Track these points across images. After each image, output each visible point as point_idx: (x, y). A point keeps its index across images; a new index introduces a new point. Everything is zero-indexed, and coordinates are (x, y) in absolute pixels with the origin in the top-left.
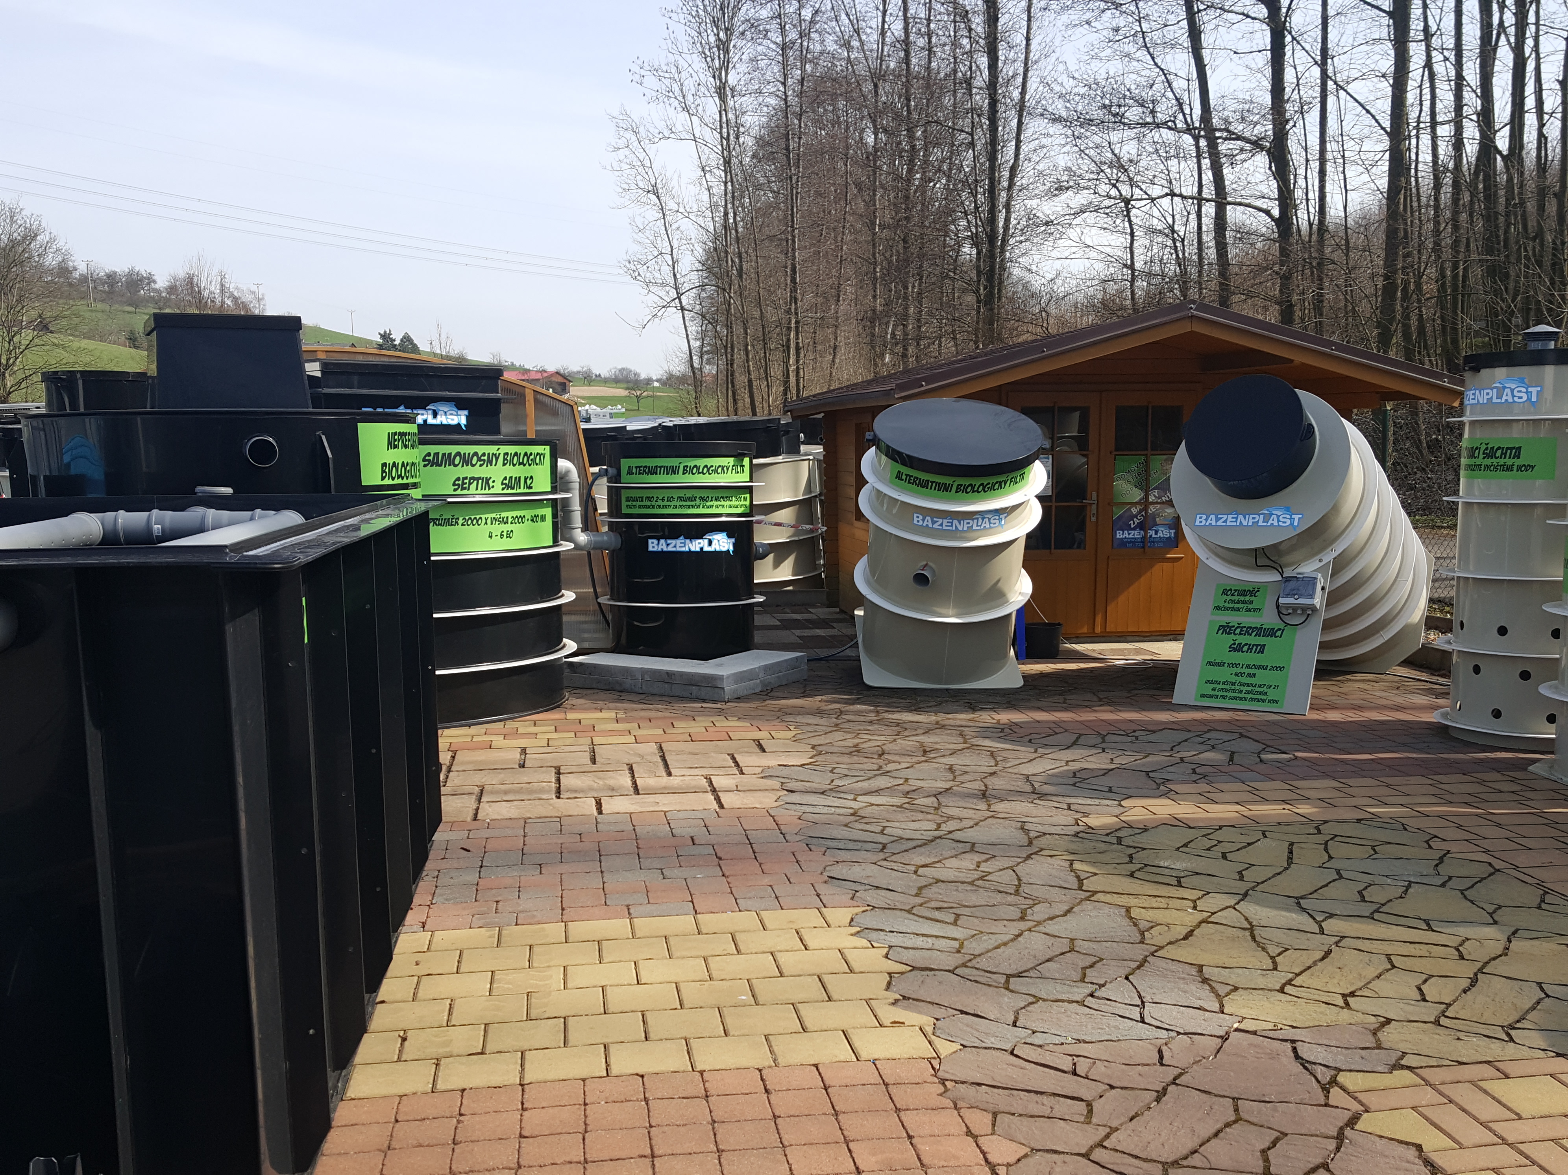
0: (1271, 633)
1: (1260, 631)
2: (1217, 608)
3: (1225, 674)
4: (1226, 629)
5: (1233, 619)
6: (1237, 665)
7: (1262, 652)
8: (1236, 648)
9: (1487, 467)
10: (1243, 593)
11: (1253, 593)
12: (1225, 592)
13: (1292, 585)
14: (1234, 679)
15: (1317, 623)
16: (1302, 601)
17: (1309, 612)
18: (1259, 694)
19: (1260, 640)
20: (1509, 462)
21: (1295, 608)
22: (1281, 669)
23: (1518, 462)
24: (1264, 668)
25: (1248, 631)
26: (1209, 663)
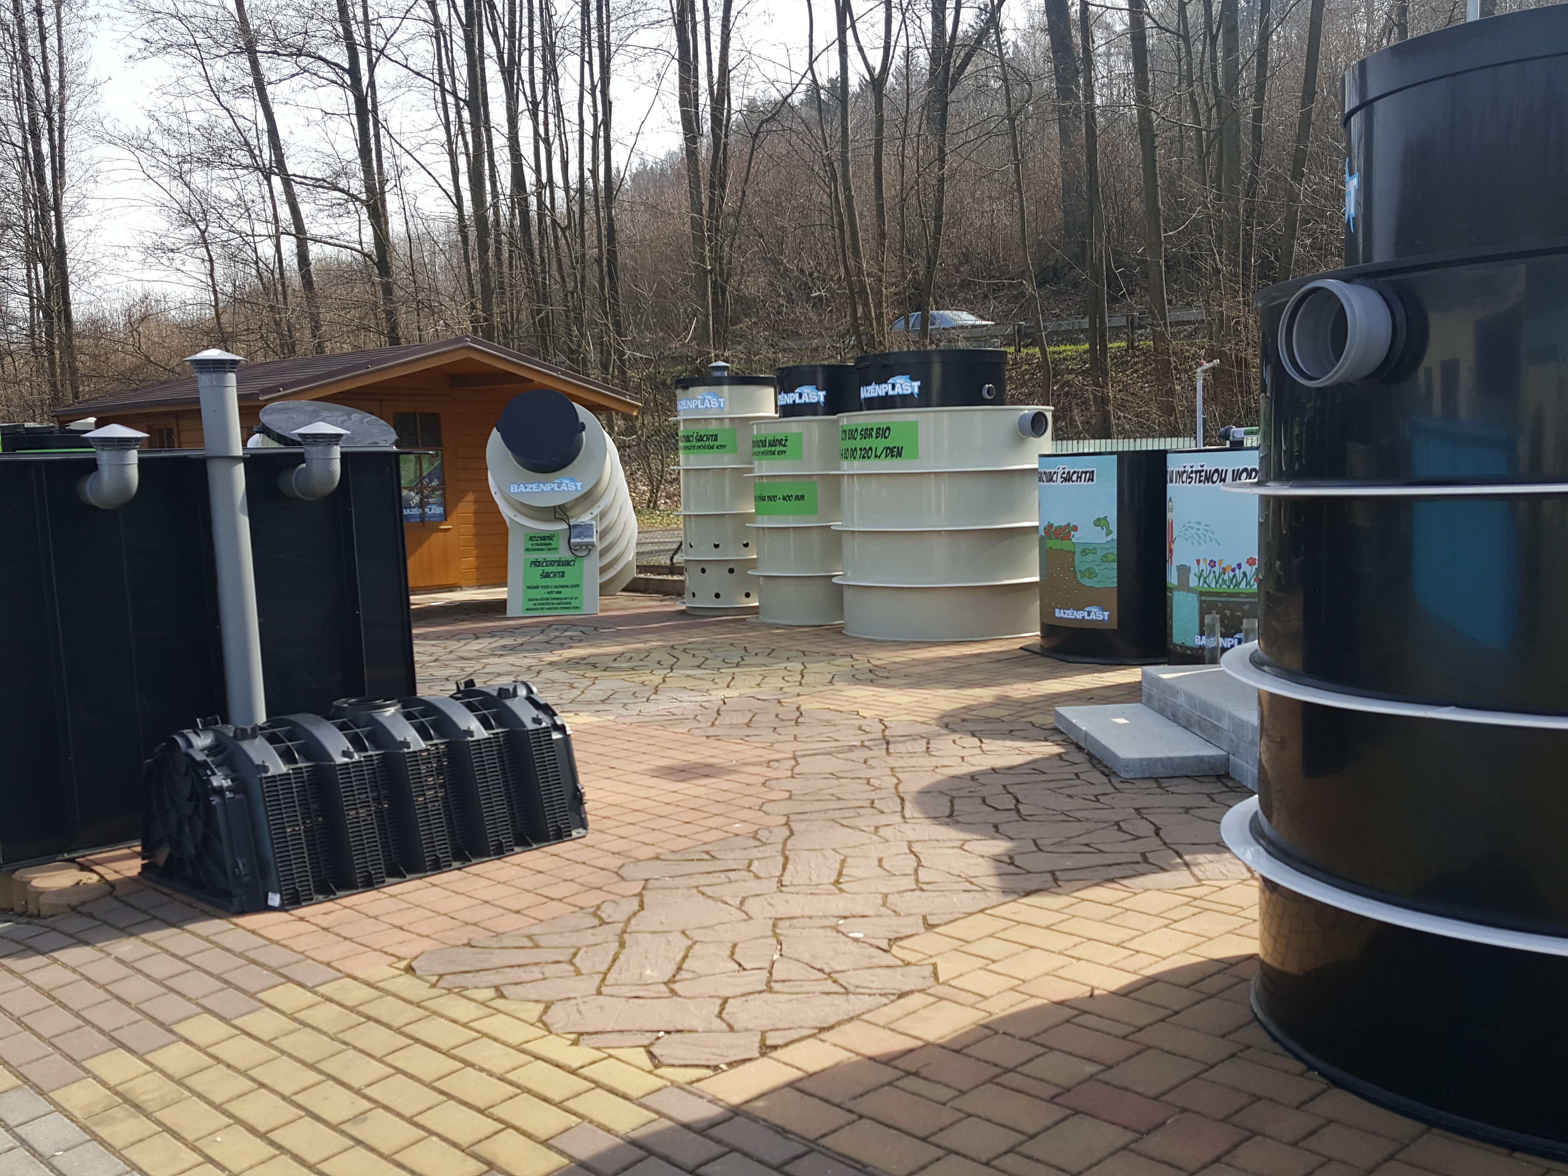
0: (567, 563)
1: (559, 563)
2: (528, 550)
3: (540, 593)
4: (536, 563)
5: (540, 556)
6: (547, 587)
7: (563, 576)
8: (546, 575)
9: (699, 447)
10: (543, 538)
11: (550, 537)
12: (531, 539)
13: (577, 530)
14: (547, 596)
15: (596, 554)
16: (586, 540)
17: (590, 547)
18: (566, 604)
19: (561, 569)
20: (712, 443)
21: (581, 545)
22: (578, 586)
23: (716, 443)
24: (567, 586)
25: (551, 563)
26: (529, 587)
